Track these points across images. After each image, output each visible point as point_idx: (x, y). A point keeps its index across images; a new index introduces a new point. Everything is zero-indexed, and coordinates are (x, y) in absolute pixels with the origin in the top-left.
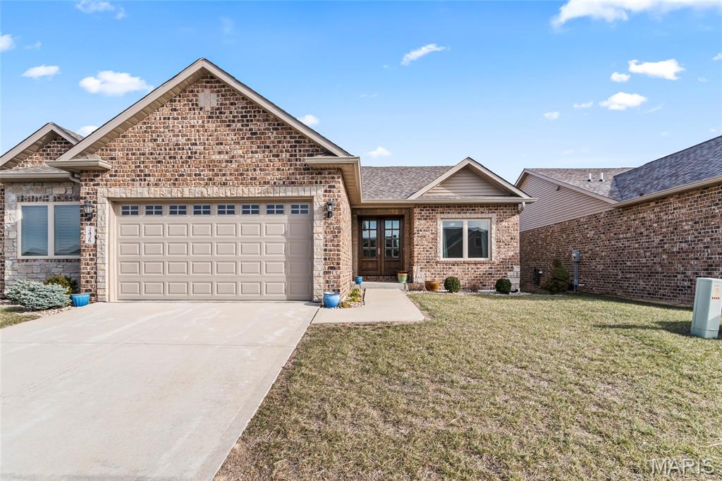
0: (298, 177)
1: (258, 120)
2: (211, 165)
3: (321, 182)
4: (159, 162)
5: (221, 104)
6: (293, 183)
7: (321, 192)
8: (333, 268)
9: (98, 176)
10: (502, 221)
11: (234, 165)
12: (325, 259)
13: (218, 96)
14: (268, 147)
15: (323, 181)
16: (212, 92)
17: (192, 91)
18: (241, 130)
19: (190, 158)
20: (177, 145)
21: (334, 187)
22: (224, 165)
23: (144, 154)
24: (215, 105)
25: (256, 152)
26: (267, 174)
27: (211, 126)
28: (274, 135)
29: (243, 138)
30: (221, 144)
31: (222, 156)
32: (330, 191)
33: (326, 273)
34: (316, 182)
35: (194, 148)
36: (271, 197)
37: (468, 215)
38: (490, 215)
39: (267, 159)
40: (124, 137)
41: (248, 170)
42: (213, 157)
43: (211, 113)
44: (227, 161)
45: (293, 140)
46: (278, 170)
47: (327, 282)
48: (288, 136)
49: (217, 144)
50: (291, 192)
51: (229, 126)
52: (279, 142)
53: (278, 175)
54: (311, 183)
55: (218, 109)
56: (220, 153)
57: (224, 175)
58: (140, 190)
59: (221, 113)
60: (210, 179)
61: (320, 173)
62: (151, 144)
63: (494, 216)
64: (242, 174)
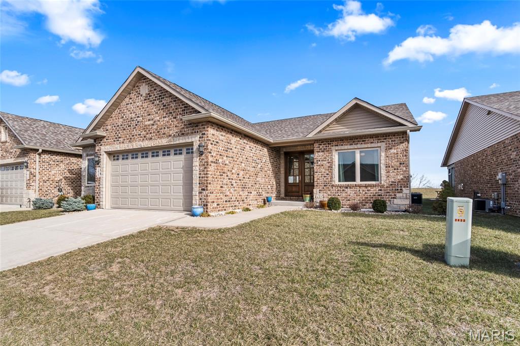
0: (186, 130)
1: (167, 97)
2: (145, 128)
3: (198, 132)
4: (124, 129)
5: (150, 91)
6: (183, 134)
7: (197, 138)
8: (204, 190)
9: (101, 140)
10: (390, 149)
11: (155, 127)
12: (199, 183)
13: (149, 86)
14: (171, 113)
15: (199, 131)
16: (146, 85)
17: (138, 86)
18: (159, 104)
19: (136, 125)
20: (131, 118)
21: (204, 134)
22: (151, 127)
23: (118, 126)
24: (147, 92)
25: (166, 117)
26: (170, 130)
27: (145, 105)
28: (174, 104)
29: (159, 110)
30: (150, 115)
31: (150, 122)
32: (202, 137)
33: (200, 193)
34: (195, 132)
35: (138, 119)
36: (172, 144)
37: (359, 146)
38: (379, 144)
39: (170, 121)
40: (111, 117)
41: (161, 129)
42: (146, 123)
43: (146, 97)
44: (152, 125)
45: (183, 106)
46: (176, 126)
47: (201, 199)
48: (181, 104)
49: (148, 115)
50: (182, 140)
51: (153, 103)
52: (176, 109)
53: (176, 130)
54: (192, 133)
55: (149, 94)
56: (149, 120)
57: (151, 133)
58: (116, 146)
59: (150, 96)
60: (145, 137)
61: (197, 126)
62: (121, 120)
63: (383, 145)
64: (159, 132)
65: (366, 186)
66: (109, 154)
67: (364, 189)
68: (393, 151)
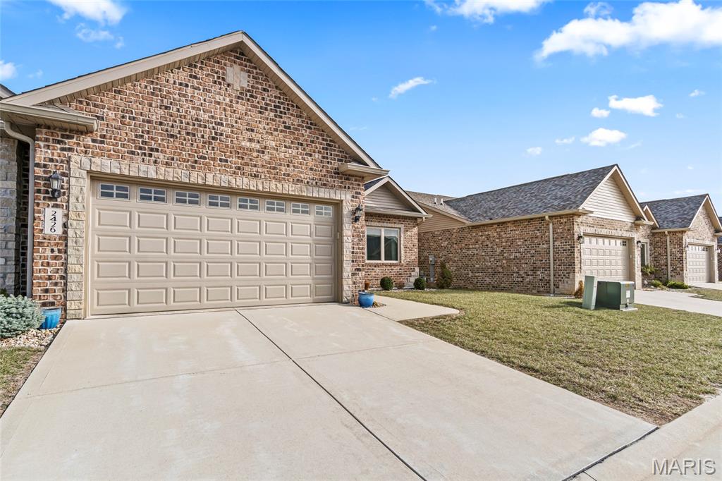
0: (329, 179)
1: (292, 115)
2: (240, 153)
3: (349, 188)
4: (172, 136)
5: (252, 87)
6: (325, 185)
7: (349, 197)
8: (359, 270)
9: (71, 137)
10: (407, 231)
11: (267, 157)
12: (353, 261)
13: (249, 76)
14: (302, 145)
15: (351, 186)
16: (242, 70)
17: (218, 62)
18: (273, 120)
19: (213, 138)
20: (197, 120)
21: (360, 193)
22: (255, 154)
23: (149, 122)
24: (245, 85)
25: (290, 147)
26: (301, 172)
27: (241, 108)
28: (308, 133)
29: (276, 130)
30: (253, 131)
31: (253, 145)
32: (356, 197)
33: (353, 274)
34: (345, 187)
35: (220, 129)
36: (304, 196)
37: (385, 224)
38: (400, 226)
39: (300, 157)
40: (119, 92)
41: (281, 165)
42: (243, 144)
43: (241, 93)
44: (259, 151)
45: (325, 142)
46: (311, 169)
47: (354, 283)
48: (321, 138)
49: (247, 130)
50: (324, 194)
51: (260, 112)
52: (312, 142)
53: (310, 174)
54: (340, 187)
55: (249, 91)
56: (250, 140)
57: (255, 166)
59: (251, 96)
60: (239, 168)
61: (348, 179)
62: (161, 112)
63: (402, 226)
64: (274, 168)
65: (391, 265)
66: (95, 177)
67: (388, 268)
68: (409, 233)
